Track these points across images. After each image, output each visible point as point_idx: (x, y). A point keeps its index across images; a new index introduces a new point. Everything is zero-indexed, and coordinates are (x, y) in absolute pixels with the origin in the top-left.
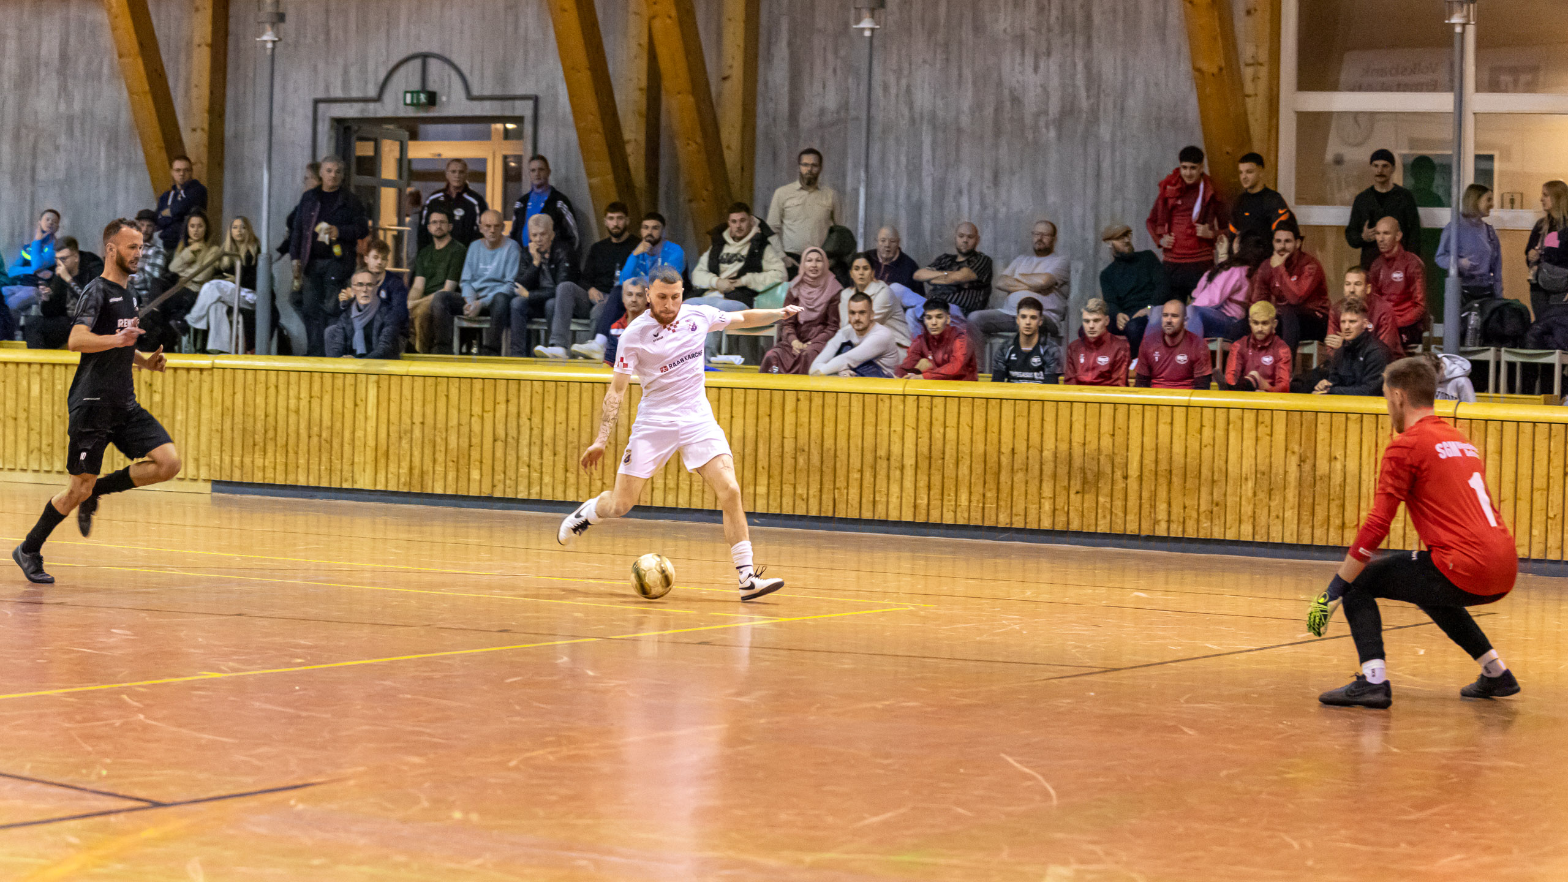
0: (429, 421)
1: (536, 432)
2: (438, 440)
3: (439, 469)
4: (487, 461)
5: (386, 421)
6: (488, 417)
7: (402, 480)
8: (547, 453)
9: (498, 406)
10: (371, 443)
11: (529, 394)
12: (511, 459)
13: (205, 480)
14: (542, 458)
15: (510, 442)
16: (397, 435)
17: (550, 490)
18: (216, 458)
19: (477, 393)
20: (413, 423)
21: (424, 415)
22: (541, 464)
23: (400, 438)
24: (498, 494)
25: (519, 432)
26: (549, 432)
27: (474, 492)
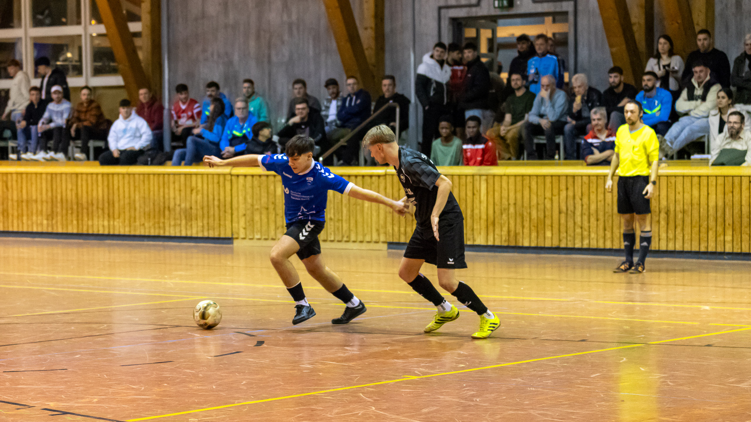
0: (519, 203)
1: (585, 207)
2: (525, 214)
3: (526, 231)
4: (556, 226)
5: (492, 203)
6: (555, 199)
7: (504, 238)
8: (593, 220)
9: (561, 192)
10: (484, 216)
11: (580, 184)
12: (571, 224)
13: (384, 242)
14: (589, 222)
15: (569, 213)
16: (500, 211)
17: (595, 242)
18: (389, 228)
19: (548, 185)
20: (509, 204)
21: (516, 199)
22: (589, 227)
23: (502, 214)
24: (563, 245)
25: (575, 207)
26: (593, 207)
27: (548, 244)
